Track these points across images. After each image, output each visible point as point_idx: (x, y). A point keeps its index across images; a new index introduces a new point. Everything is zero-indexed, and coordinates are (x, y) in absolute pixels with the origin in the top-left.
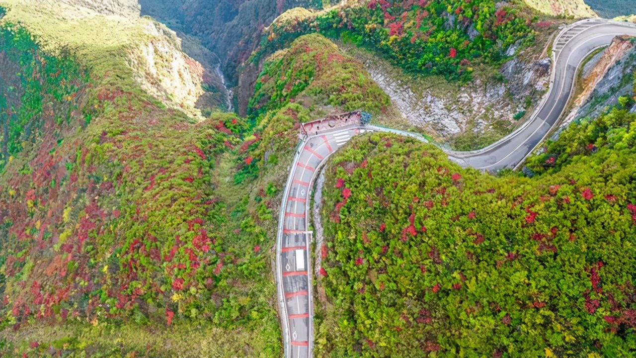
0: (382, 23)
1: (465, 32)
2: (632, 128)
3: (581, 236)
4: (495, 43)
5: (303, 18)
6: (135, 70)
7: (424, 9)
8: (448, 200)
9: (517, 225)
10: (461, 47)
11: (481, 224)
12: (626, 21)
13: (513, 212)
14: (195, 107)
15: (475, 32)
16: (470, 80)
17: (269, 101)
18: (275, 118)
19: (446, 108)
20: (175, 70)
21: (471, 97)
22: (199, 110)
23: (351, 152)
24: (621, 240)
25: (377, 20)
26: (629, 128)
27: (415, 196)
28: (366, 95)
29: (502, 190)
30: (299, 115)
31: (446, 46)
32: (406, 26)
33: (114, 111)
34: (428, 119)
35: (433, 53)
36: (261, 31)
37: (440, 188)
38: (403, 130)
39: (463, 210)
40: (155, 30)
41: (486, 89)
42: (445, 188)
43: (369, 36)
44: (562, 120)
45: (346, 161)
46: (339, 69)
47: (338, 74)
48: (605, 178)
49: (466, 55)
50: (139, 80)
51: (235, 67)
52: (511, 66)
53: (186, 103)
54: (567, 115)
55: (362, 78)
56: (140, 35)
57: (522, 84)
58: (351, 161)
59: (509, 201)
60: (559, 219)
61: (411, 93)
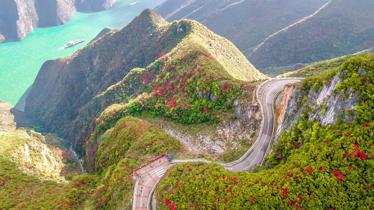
0: (164, 103)
1: (210, 99)
2: (314, 129)
3: (315, 196)
4: (226, 100)
5: (119, 109)
6: (17, 162)
7: (184, 91)
8: (235, 195)
9: (279, 199)
10: (209, 106)
11: (258, 204)
12: (283, 77)
13: (274, 192)
14: (60, 176)
15: (214, 97)
16: (219, 122)
17: (108, 161)
18: (115, 170)
19: (212, 140)
20: (44, 156)
21: (223, 131)
22: (63, 177)
23: (169, 180)
24: (337, 191)
25: (161, 102)
26: (312, 129)
27: (215, 197)
28: (167, 144)
29: (263, 180)
30: (130, 165)
31: (202, 107)
32: (177, 101)
33: (5, 193)
34: (204, 148)
35: (196, 112)
36: (94, 122)
37: (228, 189)
38: (193, 158)
39: (245, 198)
40: (28, 135)
41: (229, 125)
42: (231, 188)
43: (159, 111)
44: (275, 132)
45: (167, 186)
46: (147, 132)
47: (147, 135)
48: (314, 159)
49: (214, 109)
50: (20, 168)
51: (82, 145)
52: (239, 110)
53: (54, 175)
54: (277, 129)
55: (161, 134)
56: (18, 140)
57: (248, 118)
58: (170, 186)
59: (269, 185)
60: (300, 189)
61: (190, 136)
